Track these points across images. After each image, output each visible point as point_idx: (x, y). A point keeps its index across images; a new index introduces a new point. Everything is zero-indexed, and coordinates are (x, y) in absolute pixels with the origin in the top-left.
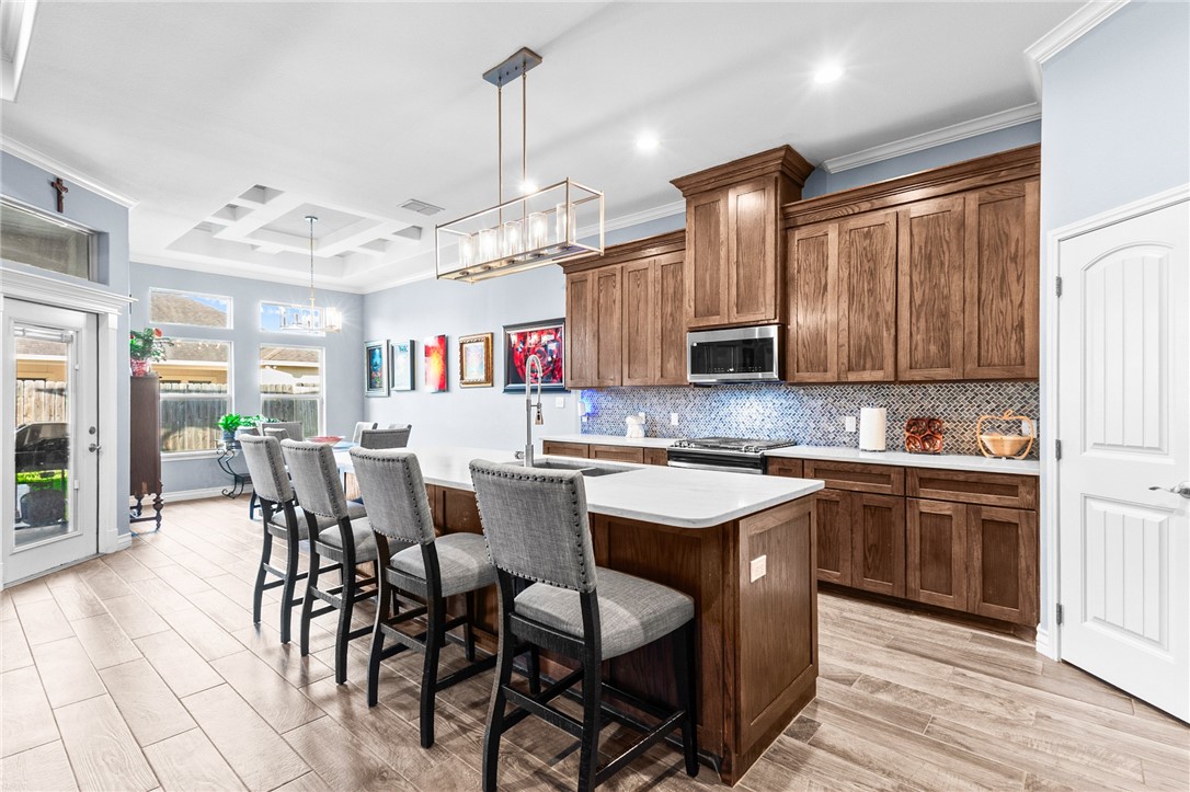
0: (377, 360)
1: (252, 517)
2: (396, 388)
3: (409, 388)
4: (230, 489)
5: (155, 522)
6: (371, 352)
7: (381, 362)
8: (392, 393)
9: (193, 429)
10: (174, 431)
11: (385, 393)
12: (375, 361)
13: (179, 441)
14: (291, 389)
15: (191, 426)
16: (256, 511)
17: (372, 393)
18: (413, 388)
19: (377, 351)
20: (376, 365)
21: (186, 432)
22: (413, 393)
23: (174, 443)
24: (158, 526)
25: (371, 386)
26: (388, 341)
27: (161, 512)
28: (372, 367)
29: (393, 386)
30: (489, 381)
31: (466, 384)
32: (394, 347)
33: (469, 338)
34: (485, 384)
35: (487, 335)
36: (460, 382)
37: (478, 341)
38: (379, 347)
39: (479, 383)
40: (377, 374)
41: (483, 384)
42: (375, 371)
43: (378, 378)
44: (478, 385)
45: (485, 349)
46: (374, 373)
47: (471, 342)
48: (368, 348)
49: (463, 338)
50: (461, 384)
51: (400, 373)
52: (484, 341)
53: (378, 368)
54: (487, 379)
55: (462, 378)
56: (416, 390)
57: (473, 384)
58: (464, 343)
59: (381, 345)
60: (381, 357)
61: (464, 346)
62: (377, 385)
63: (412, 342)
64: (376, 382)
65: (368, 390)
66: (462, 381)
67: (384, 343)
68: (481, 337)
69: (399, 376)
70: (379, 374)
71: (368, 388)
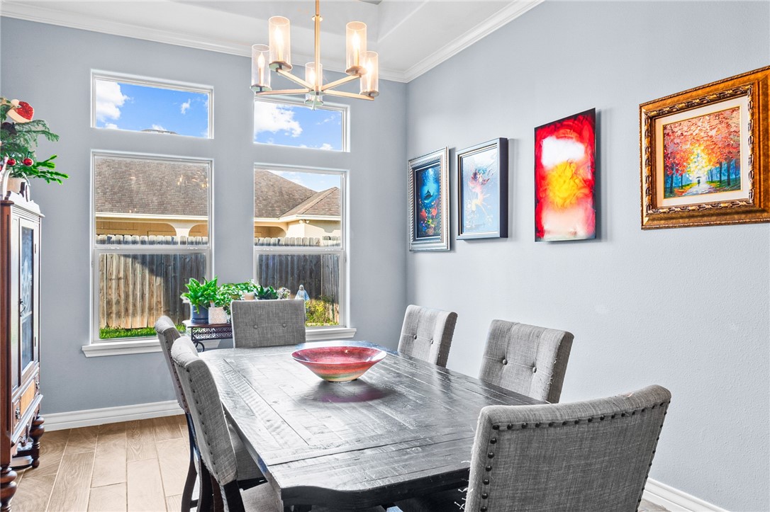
0: (430, 187)
2: (465, 235)
3: (497, 233)
6: (419, 176)
7: (439, 190)
8: (459, 244)
11: (444, 244)
12: (425, 190)
17: (421, 245)
18: (504, 233)
19: (431, 172)
20: (429, 196)
22: (503, 245)
25: (420, 231)
26: (451, 152)
28: (420, 201)
29: (461, 230)
30: (765, 206)
31: (666, 219)
32: (465, 160)
33: (681, 97)
34: (743, 216)
35: (759, 75)
36: (645, 214)
37: (721, 98)
38: (435, 164)
39: (718, 215)
40: (429, 211)
41: (736, 216)
42: (428, 207)
43: (432, 218)
44: (714, 218)
45: (753, 115)
46: (423, 210)
47: (690, 106)
48: (414, 169)
49: (657, 104)
50: (646, 219)
51: (477, 205)
52: (744, 93)
53: (432, 201)
54: (757, 201)
55: (653, 204)
56: (511, 236)
57: (693, 217)
58: (661, 114)
59: (438, 160)
60: (437, 180)
61: (660, 123)
62: (431, 231)
63: (504, 144)
64: (428, 226)
65: (414, 240)
66: (650, 212)
67: (443, 155)
68: (733, 85)
69: (473, 212)
70: (434, 212)
71: (414, 236)
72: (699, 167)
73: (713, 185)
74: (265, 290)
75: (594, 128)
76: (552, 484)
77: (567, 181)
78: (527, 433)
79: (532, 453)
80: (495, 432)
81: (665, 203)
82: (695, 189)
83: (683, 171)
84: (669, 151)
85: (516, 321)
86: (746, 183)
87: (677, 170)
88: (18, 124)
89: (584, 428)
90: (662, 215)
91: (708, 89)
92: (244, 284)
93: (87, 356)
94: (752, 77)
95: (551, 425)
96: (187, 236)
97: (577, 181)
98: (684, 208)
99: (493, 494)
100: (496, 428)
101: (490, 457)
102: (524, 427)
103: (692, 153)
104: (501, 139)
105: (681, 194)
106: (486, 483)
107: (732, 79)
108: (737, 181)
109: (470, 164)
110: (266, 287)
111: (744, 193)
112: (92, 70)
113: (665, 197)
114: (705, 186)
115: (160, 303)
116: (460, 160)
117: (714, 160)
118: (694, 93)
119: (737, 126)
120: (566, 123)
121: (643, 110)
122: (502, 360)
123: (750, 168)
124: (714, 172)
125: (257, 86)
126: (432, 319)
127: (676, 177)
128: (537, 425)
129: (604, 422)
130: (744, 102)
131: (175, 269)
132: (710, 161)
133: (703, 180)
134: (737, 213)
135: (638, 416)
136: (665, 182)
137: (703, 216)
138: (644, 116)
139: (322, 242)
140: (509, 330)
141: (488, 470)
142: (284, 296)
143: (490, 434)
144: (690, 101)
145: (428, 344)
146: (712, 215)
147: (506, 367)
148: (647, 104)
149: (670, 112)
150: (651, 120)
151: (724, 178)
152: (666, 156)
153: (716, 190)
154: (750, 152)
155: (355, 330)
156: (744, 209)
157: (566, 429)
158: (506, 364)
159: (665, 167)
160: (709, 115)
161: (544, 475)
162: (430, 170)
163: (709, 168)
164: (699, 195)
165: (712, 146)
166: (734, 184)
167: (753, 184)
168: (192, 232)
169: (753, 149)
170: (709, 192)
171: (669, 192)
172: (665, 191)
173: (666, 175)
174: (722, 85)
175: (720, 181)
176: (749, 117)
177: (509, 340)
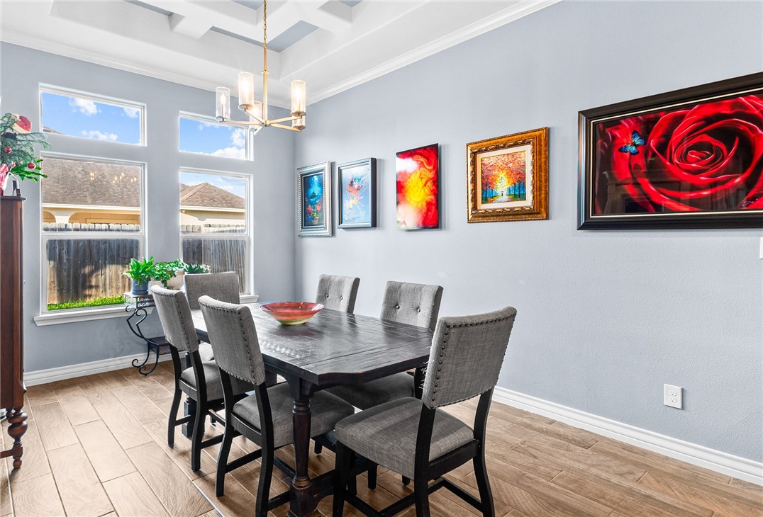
0: (315, 189)
1: (171, 442)
2: (343, 225)
3: (369, 224)
4: (141, 358)
5: (11, 459)
6: (306, 181)
7: (322, 191)
8: (338, 231)
9: (114, 267)
10: (97, 269)
11: (327, 232)
12: (311, 191)
13: (101, 279)
14: (200, 229)
15: (113, 263)
16: (178, 429)
17: (308, 231)
18: (374, 224)
19: (316, 178)
20: (314, 196)
21: (107, 270)
23: (97, 280)
24: (17, 466)
25: (307, 221)
26: (332, 165)
27: (23, 439)
28: (307, 198)
29: (341, 221)
30: (540, 210)
31: (483, 217)
32: (343, 172)
33: (492, 142)
34: (527, 216)
35: (537, 133)
36: (470, 213)
37: (516, 144)
38: (319, 173)
39: (513, 215)
40: (314, 207)
41: (523, 216)
42: (312, 204)
43: (317, 212)
44: (511, 217)
45: (533, 156)
46: (310, 206)
47: (497, 148)
48: (302, 175)
49: (477, 145)
50: (470, 217)
51: (354, 205)
52: (529, 143)
53: (317, 200)
54: (535, 207)
55: (475, 207)
56: (379, 226)
57: (499, 216)
58: (480, 151)
59: (322, 170)
60: (321, 184)
61: (480, 156)
62: (316, 222)
63: (374, 162)
64: (313, 218)
65: (302, 228)
66: (474, 212)
67: (327, 167)
68: (522, 137)
69: (350, 209)
70: (318, 208)
71: (302, 225)
72: (503, 185)
73: (511, 197)
74: (193, 267)
75: (437, 156)
76: (469, 356)
77: (419, 190)
78: (461, 329)
79: (462, 340)
80: (447, 328)
81: (483, 207)
82: (500, 199)
83: (493, 187)
84: (485, 174)
85: (403, 282)
86: (529, 196)
87: (490, 187)
88: (20, 134)
89: (484, 326)
90: (481, 214)
91: (508, 138)
92: (175, 263)
93: (38, 325)
94: (533, 133)
95: (471, 325)
96: (67, 223)
97: (426, 190)
98: (494, 210)
99: (444, 362)
100: (448, 327)
101: (445, 342)
102: (460, 326)
103: (498, 177)
104: (372, 159)
105: (492, 202)
106: (441, 356)
107: (522, 133)
108: (524, 195)
109: (348, 174)
110: (193, 264)
111: (528, 203)
112: (41, 84)
113: (482, 203)
114: (505, 197)
115: (54, 282)
116: (340, 171)
117: (511, 182)
118: (500, 140)
119: (525, 163)
120: (418, 151)
121: (469, 148)
122: (396, 306)
123: (531, 188)
124: (511, 189)
125: (221, 117)
126: (340, 283)
127: (489, 191)
128: (466, 325)
129: (492, 324)
130: (528, 148)
131: (68, 253)
132: (509, 182)
133: (505, 193)
134: (524, 214)
135: (504, 321)
136: (482, 194)
137: (505, 215)
138: (469, 152)
139: (203, 229)
140: (400, 287)
141: (443, 349)
142: (207, 272)
143: (445, 330)
144: (498, 144)
145: (338, 300)
146: (510, 215)
147: (399, 310)
148: (471, 144)
149: (486, 150)
150: (474, 155)
151: (517, 193)
152: (482, 178)
153: (512, 200)
154: (532, 179)
155: (258, 296)
156: (528, 212)
157: (477, 327)
158: (399, 308)
159: (482, 184)
160: (508, 154)
161: (466, 351)
162: (315, 177)
163: (508, 186)
164: (502, 202)
165: (510, 172)
166: (522, 197)
167: (533, 198)
168: (72, 220)
169: (533, 177)
170: (508, 201)
171: (485, 200)
172: (482, 200)
173: (483, 189)
174: (516, 137)
175: (515, 195)
176: (531, 158)
177: (400, 293)
